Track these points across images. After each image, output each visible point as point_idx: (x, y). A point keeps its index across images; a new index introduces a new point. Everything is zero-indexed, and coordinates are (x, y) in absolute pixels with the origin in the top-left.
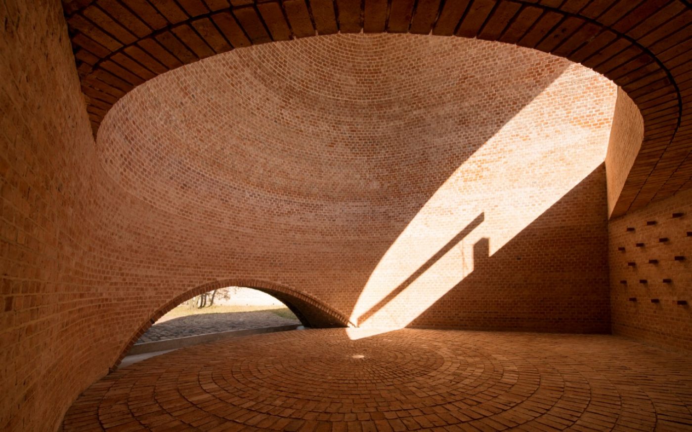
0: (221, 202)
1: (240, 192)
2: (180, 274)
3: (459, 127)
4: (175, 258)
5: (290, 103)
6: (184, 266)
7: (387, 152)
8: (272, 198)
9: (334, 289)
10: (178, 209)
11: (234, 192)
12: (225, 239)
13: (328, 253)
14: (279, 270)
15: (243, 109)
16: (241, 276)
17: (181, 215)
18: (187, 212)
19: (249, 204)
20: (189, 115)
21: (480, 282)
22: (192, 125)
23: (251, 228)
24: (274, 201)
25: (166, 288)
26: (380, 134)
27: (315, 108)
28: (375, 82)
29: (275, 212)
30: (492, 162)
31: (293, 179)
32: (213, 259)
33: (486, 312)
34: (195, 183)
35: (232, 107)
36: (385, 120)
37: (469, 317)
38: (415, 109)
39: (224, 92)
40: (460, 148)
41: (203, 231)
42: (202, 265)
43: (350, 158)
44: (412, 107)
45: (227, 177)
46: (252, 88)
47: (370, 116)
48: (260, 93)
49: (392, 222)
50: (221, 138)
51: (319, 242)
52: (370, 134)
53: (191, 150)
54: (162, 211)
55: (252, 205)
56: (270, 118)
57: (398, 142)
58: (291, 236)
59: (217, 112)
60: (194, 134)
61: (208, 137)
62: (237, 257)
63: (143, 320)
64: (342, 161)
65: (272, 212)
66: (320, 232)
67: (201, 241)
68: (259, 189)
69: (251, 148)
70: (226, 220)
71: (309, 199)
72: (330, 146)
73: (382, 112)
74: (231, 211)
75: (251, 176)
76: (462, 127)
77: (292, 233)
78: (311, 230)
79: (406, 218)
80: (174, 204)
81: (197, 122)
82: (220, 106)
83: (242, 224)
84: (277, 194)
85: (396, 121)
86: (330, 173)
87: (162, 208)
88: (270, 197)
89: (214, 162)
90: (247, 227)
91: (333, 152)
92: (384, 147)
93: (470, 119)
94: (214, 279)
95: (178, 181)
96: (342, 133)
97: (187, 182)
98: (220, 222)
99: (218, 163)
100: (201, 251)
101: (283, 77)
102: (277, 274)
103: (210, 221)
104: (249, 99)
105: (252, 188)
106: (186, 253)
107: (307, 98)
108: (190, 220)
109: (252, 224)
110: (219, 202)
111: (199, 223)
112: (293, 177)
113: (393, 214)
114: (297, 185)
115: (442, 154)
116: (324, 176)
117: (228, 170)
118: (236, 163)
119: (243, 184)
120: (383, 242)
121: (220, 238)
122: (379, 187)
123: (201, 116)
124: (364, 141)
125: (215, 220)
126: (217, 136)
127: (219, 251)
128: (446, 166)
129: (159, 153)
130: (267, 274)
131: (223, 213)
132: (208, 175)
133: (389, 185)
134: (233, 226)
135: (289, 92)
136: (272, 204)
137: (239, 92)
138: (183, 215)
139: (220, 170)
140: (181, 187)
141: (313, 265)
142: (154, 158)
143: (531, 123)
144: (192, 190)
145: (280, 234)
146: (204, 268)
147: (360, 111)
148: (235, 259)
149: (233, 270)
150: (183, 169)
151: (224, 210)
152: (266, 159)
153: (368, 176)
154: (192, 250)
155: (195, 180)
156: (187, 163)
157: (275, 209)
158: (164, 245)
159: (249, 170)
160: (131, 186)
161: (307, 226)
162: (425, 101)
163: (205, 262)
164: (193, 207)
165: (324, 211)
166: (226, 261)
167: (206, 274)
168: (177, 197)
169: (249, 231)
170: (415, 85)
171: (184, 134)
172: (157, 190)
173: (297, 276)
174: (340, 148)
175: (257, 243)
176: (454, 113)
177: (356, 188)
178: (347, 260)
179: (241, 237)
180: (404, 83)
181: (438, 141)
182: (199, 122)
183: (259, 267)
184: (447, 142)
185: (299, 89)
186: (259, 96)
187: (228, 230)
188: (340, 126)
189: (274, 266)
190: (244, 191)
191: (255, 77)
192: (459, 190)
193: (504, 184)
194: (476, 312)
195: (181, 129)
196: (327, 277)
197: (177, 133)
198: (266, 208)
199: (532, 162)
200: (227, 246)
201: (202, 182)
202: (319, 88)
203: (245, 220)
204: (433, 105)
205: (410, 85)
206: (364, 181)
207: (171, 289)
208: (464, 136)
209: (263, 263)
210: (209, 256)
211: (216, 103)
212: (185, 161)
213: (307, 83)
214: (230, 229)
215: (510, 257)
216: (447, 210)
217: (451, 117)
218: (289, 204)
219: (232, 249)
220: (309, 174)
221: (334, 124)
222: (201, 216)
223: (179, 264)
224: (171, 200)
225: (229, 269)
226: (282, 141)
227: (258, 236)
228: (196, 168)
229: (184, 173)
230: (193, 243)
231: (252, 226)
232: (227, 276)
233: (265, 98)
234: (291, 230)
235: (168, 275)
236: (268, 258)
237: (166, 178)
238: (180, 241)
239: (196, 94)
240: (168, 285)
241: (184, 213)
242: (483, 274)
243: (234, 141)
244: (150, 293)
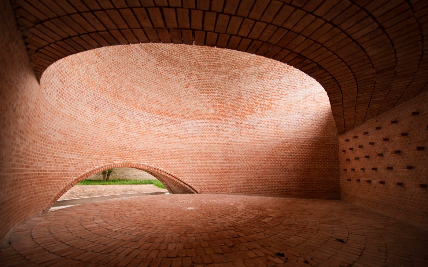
0: (119, 117)
1: (131, 112)
2: (91, 158)
3: (258, 79)
4: (89, 149)
5: (162, 63)
6: (94, 154)
7: (219, 92)
8: (151, 116)
9: (186, 171)
10: (91, 121)
11: (127, 112)
12: (120, 139)
13: (183, 149)
14: (153, 158)
15: (134, 65)
16: (130, 161)
17: (93, 124)
18: (97, 123)
19: (136, 119)
20: (100, 68)
21: (270, 168)
22: (102, 73)
23: (137, 133)
24: (152, 118)
25: (82, 166)
26: (215, 82)
27: (177, 66)
28: (211, 53)
29: (152, 124)
30: (276, 100)
31: (163, 106)
32: (113, 150)
33: (272, 186)
34: (103, 106)
35: (127, 64)
36: (217, 74)
37: (263, 189)
38: (234, 69)
39: (123, 56)
40: (259, 91)
41: (107, 134)
42: (105, 154)
43: (197, 94)
44: (232, 68)
45: (123, 103)
46: (139, 54)
47: (209, 72)
48: (144, 57)
49: (221, 132)
50: (120, 81)
51: (178, 143)
52: (209, 81)
53: (101, 88)
54: (82, 121)
55: (138, 120)
56: (150, 70)
57: (225, 87)
58: (161, 139)
59: (118, 67)
60: (104, 79)
61: (112, 81)
62: (128, 149)
63: (66, 184)
64: (193, 96)
65: (150, 124)
66: (179, 137)
67: (105, 140)
68: (142, 111)
69: (139, 87)
70: (122, 128)
71: (173, 117)
72: (186, 87)
73: (216, 69)
74: (125, 123)
75: (138, 103)
76: (260, 80)
77: (162, 137)
78: (174, 136)
79: (228, 130)
80: (89, 118)
81: (105, 72)
82: (120, 63)
83: (132, 131)
84: (154, 114)
85: (223, 75)
86: (186, 103)
87: (81, 120)
88: (149, 115)
89: (115, 95)
90: (134, 132)
91: (188, 91)
92: (217, 89)
93: (264, 76)
94: (112, 162)
95: (92, 105)
96: (193, 80)
97: (98, 106)
98: (118, 129)
99: (117, 95)
100: (105, 146)
101: (158, 49)
102: (152, 161)
103: (111, 128)
104: (138, 60)
105: (138, 110)
106: (95, 146)
107: (172, 60)
108: (99, 127)
109: (137, 131)
110: (117, 117)
111: (104, 129)
112: (163, 104)
113: (221, 128)
114: (166, 109)
115: (249, 94)
116: (182, 105)
117: (124, 99)
118: (129, 95)
119: (133, 107)
120: (215, 144)
121: (117, 138)
122: (214, 112)
123: (108, 69)
124: (205, 85)
125: (115, 128)
126: (118, 80)
127: (116, 146)
128: (251, 101)
129: (81, 89)
130: (145, 160)
131: (120, 124)
132: (111, 102)
133: (220, 111)
134: (126, 132)
135: (161, 57)
136: (150, 119)
137: (131, 56)
138: (95, 124)
139: (119, 99)
140: (94, 108)
141: (174, 156)
142: (78, 92)
143: (297, 79)
144: (101, 110)
145: (155, 137)
146: (106, 156)
147: (203, 68)
148: (126, 151)
149: (124, 157)
150: (96, 98)
151: (121, 122)
152: (147, 93)
153: (208, 105)
154: (99, 145)
155: (103, 105)
156: (99, 95)
157: (152, 123)
158: (81, 141)
159: (137, 100)
160: (62, 107)
161: (171, 133)
162: (239, 65)
163: (107, 152)
164: (101, 120)
165: (181, 124)
166: (120, 152)
167: (107, 159)
168: (91, 114)
169: (136, 135)
170: (233, 55)
171: (97, 79)
172: (79, 110)
173: (164, 162)
174: (191, 88)
175: (140, 142)
176: (255, 72)
177: (201, 112)
178: (195, 154)
179: (131, 138)
180: (227, 54)
181: (247, 87)
182: (107, 72)
183: (141, 156)
184: (252, 88)
185: (167, 55)
186: (144, 58)
187: (123, 134)
188: (191, 76)
189: (150, 156)
190: (133, 112)
191: (141, 48)
192: (258, 115)
193: (283, 113)
194: (267, 186)
195: (95, 76)
196: (182, 163)
197: (93, 78)
198: (147, 122)
199: (298, 101)
200: (121, 143)
201: (107, 106)
202: (179, 55)
203: (134, 128)
204: (244, 67)
205: (230, 56)
206: (206, 108)
207: (85, 167)
208: (261, 85)
209: (144, 154)
210: (110, 148)
211: (117, 61)
212: (97, 93)
213: (172, 52)
214: (124, 133)
215: (286, 154)
216: (252, 126)
217: (254, 74)
218: (161, 120)
219: (124, 145)
220: (174, 103)
221: (188, 75)
222: (106, 125)
223: (91, 153)
224: (87, 116)
225: (122, 157)
226: (158, 83)
227: (141, 138)
228: (104, 98)
229: (96, 101)
230: (100, 141)
231: (137, 132)
232: (121, 161)
233: (147, 60)
234: (161, 135)
235: (83, 159)
236: (147, 151)
237: (85, 103)
238: (92, 139)
239: (106, 56)
240: (83, 164)
241: (95, 123)
242: (271, 164)
243: (128, 83)
244: (72, 168)
